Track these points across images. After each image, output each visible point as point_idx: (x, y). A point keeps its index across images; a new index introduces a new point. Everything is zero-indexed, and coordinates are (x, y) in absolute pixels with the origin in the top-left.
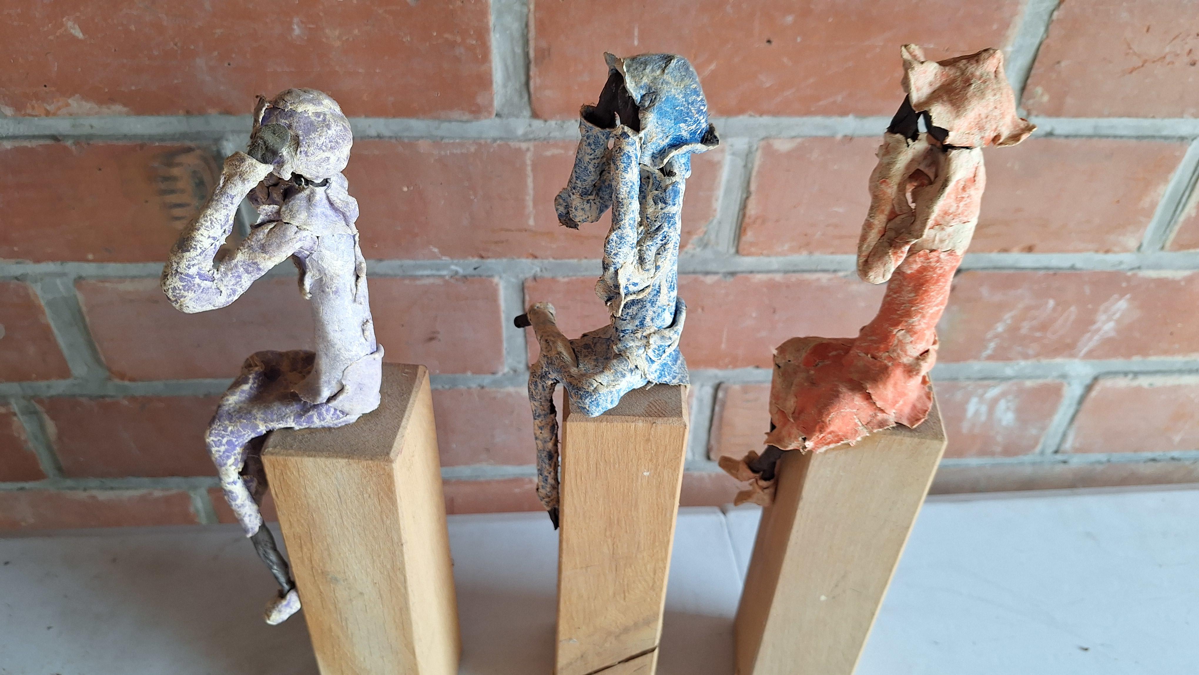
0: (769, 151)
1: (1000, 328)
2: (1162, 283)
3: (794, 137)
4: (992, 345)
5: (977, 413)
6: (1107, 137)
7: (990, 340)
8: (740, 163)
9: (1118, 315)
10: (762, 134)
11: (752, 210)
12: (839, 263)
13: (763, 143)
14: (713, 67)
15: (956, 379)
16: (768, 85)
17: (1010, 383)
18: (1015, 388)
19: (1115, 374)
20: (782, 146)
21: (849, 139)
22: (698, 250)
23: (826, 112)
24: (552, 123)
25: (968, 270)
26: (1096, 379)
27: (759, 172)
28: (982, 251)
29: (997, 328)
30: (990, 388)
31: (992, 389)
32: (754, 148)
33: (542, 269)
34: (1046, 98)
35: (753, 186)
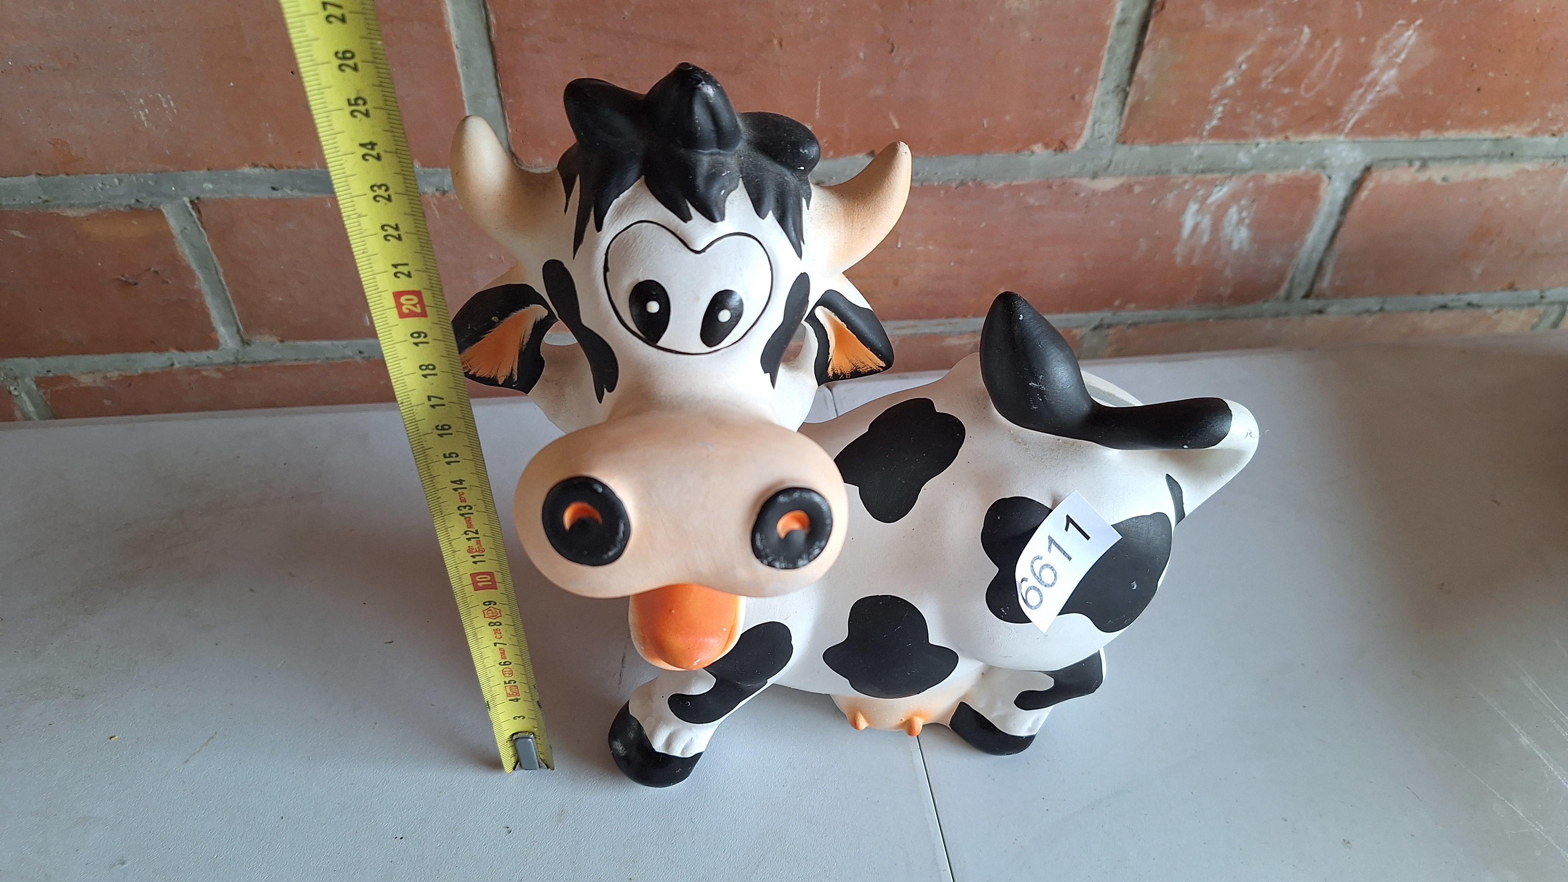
1: (1231, 79)
4: (1220, 109)
5: (1196, 227)
7: (1218, 100)
9: (1402, 57)
15: (1168, 171)
17: (1246, 176)
19: (1396, 161)
26: (1367, 171)
29: (1227, 80)
30: (1216, 186)
31: (1218, 188)
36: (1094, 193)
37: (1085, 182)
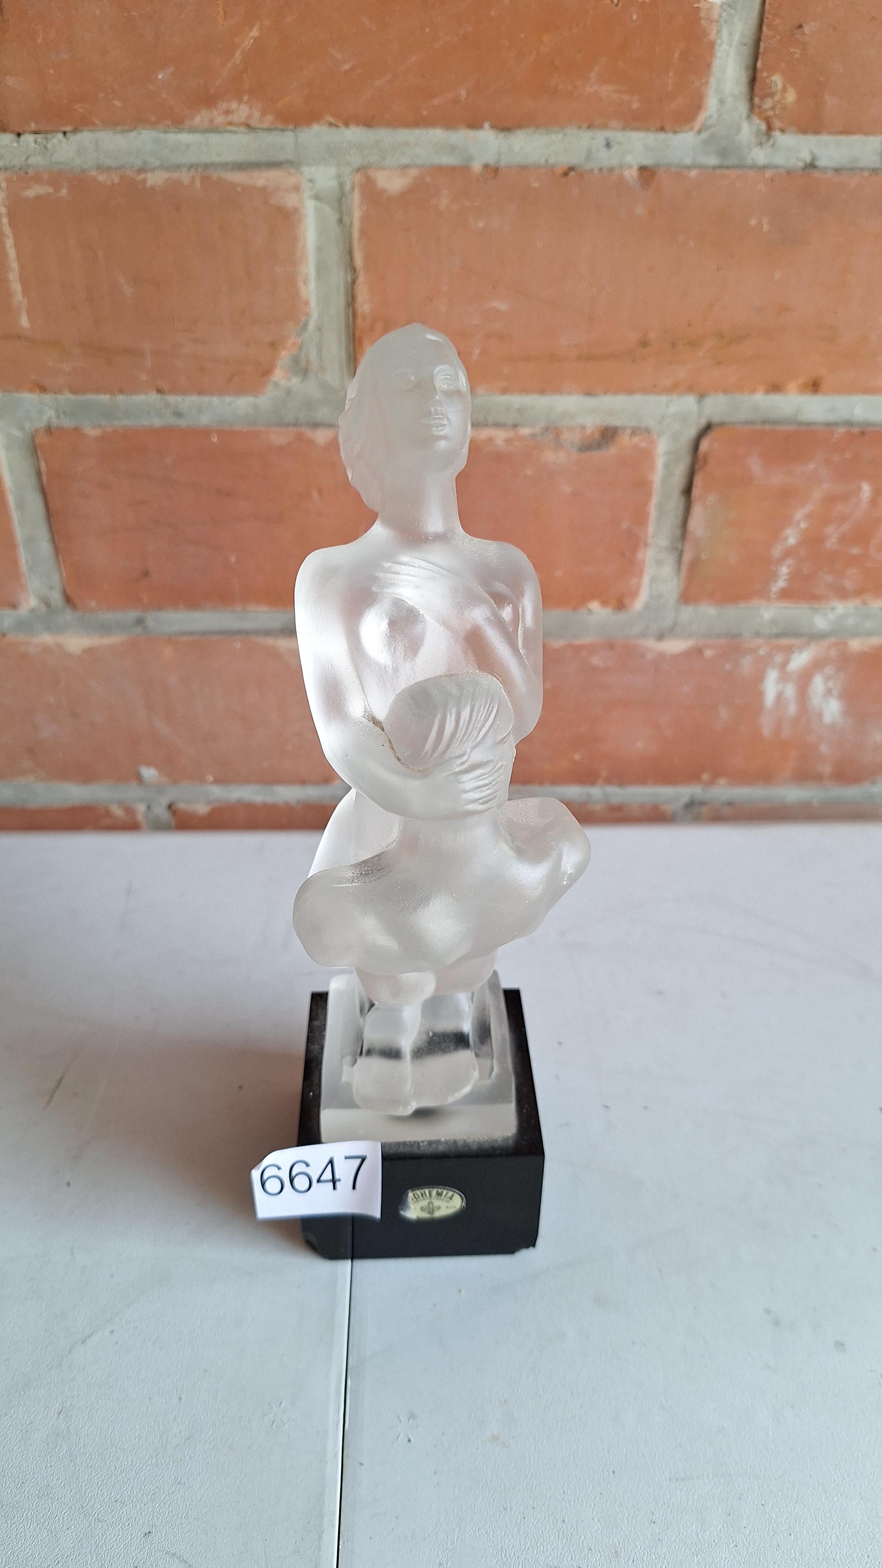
0: (371, 192)
1: (792, 537)
3: (405, 167)
4: (784, 570)
5: (780, 697)
7: (781, 560)
8: (332, 216)
10: (356, 161)
11: (364, 305)
12: (519, 410)
13: (358, 178)
14: (255, 33)
15: (738, 635)
16: (346, 67)
17: (826, 643)
18: (833, 652)
20: (392, 182)
21: (493, 171)
22: (295, 381)
23: (447, 120)
24: (28, 139)
25: (722, 425)
27: (362, 231)
28: (740, 387)
29: (786, 538)
30: (793, 652)
31: (796, 655)
32: (348, 187)
33: (57, 411)
34: (791, 96)
35: (359, 260)
36: (662, 656)
37: (651, 643)
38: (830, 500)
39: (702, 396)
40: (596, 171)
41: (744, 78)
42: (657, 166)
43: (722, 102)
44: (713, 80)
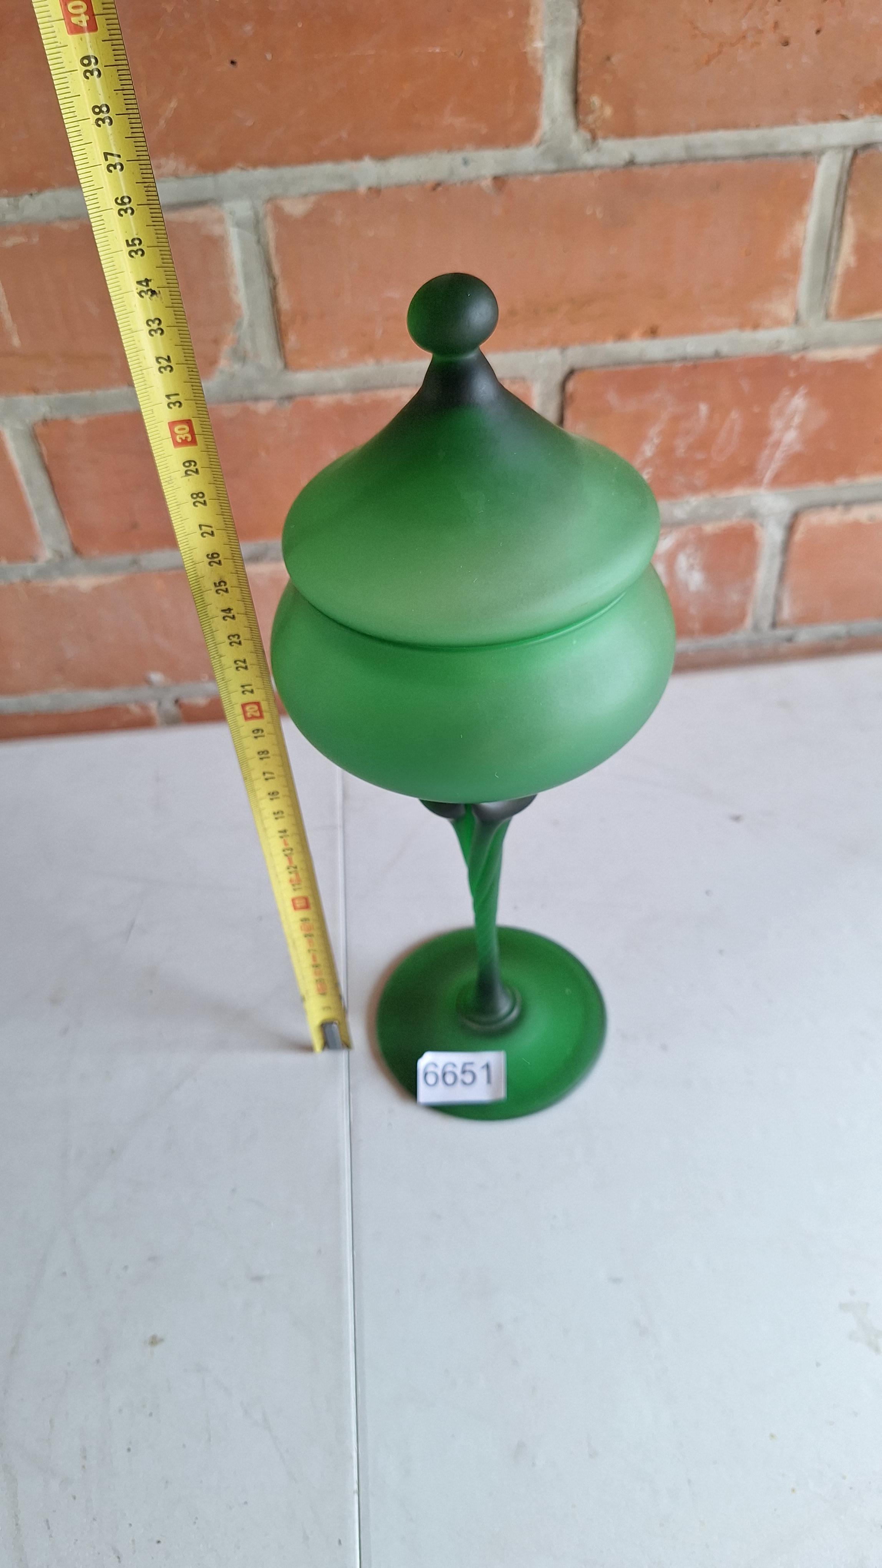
0: (280, 217)
2: (842, 367)
3: (305, 196)
6: (705, 159)
8: (251, 237)
9: (797, 420)
10: (266, 194)
11: (285, 303)
13: (269, 207)
14: (174, 104)
16: (249, 123)
17: (685, 529)
18: (691, 536)
20: (296, 208)
21: (375, 191)
22: (237, 366)
23: (334, 155)
24: (3, 202)
25: (583, 369)
26: (796, 516)
27: (277, 248)
28: (593, 339)
29: (644, 451)
31: (661, 541)
32: (261, 215)
33: (51, 407)
34: (608, 111)
35: (277, 269)
38: (676, 419)
39: (564, 349)
40: (458, 185)
41: (568, 99)
42: (507, 175)
43: (553, 121)
44: (544, 105)
